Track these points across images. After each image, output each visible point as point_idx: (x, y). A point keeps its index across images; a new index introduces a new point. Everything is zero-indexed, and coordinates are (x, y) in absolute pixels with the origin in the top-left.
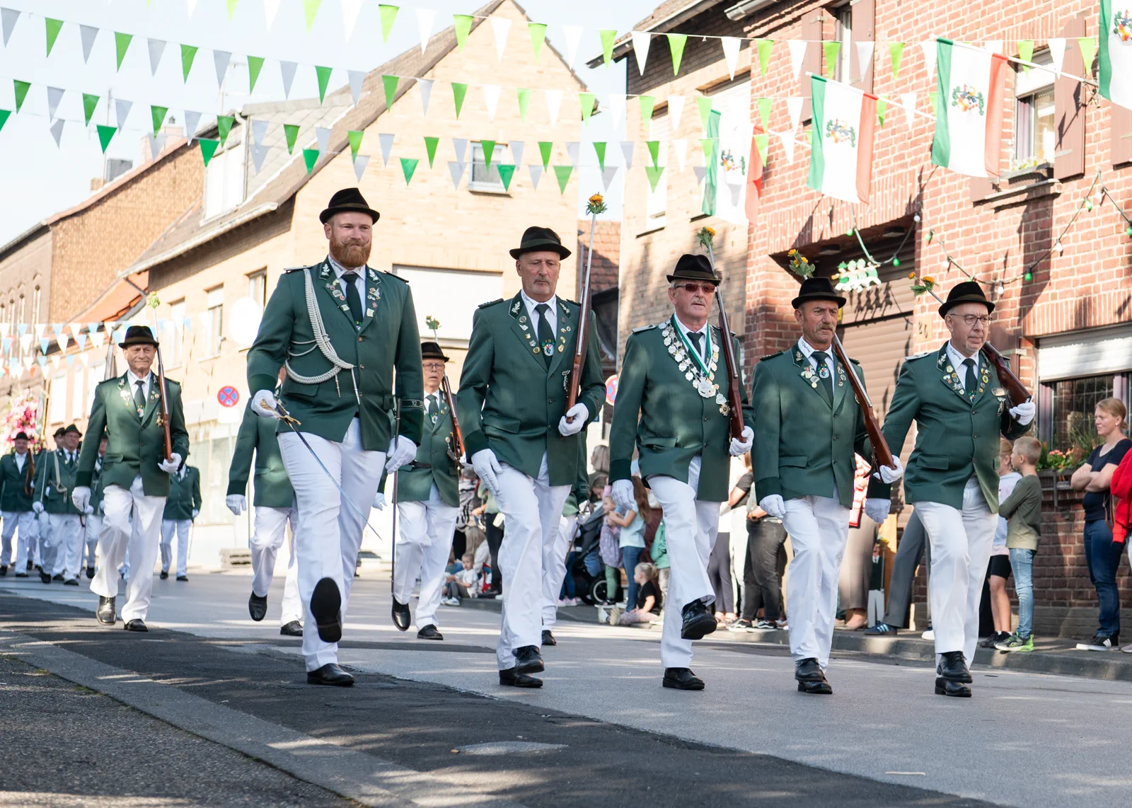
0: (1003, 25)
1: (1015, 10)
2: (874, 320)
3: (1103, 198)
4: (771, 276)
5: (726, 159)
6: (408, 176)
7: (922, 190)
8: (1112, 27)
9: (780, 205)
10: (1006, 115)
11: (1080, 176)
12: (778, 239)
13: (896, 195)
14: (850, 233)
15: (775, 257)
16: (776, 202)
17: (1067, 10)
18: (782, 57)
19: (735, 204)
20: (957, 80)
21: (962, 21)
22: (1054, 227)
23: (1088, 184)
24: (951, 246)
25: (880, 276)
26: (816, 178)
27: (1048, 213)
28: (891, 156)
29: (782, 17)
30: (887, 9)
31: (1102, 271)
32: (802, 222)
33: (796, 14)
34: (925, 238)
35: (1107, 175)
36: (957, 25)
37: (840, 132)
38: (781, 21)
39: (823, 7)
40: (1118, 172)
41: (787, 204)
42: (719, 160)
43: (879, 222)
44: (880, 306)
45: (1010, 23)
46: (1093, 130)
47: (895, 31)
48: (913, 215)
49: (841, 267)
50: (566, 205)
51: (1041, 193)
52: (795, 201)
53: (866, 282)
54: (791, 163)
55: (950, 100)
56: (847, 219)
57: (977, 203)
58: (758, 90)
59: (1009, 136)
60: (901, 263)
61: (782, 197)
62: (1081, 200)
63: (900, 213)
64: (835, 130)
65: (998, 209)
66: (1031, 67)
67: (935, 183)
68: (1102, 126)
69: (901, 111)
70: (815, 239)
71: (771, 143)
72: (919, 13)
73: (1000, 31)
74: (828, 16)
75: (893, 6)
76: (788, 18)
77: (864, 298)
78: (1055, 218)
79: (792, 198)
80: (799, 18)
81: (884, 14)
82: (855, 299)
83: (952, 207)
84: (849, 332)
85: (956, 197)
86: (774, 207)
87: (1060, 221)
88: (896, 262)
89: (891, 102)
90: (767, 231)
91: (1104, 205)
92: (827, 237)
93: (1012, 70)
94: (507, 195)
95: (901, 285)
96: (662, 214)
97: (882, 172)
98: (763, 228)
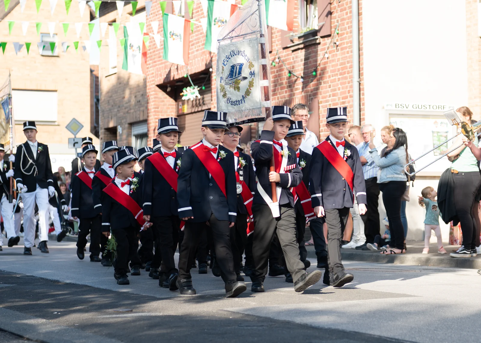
2: (198, 112)
3: (279, 61)
4: (156, 94)
5: (131, 46)
7: (212, 58)
9: (159, 64)
11: (270, 52)
12: (159, 78)
13: (203, 60)
14: (185, 76)
15: (158, 86)
16: (158, 63)
20: (216, 15)
23: (274, 55)
25: (199, 93)
26: (165, 55)
28: (200, 44)
31: (280, 91)
32: (167, 71)
34: (214, 78)
35: (280, 52)
37: (175, 36)
40: (285, 50)
41: (162, 64)
42: (128, 47)
43: (197, 71)
44: (200, 105)
46: (275, 33)
48: (209, 69)
49: (184, 90)
50: (84, 59)
52: (165, 63)
53: (194, 96)
54: (159, 47)
55: (213, 23)
56: (185, 70)
58: (149, 15)
60: (206, 88)
61: (159, 61)
62: (271, 62)
63: (203, 68)
64: (173, 35)
65: (294, 51)
68: (278, 32)
69: (201, 26)
70: (172, 79)
71: (150, 39)
77: (194, 102)
79: (163, 61)
82: (190, 103)
84: (188, 118)
86: (156, 65)
88: (203, 88)
89: (196, 23)
90: (154, 75)
91: (280, 64)
92: (177, 77)
94: (58, 56)
95: (207, 97)
96: (115, 67)
97: (197, 50)
98: (153, 73)
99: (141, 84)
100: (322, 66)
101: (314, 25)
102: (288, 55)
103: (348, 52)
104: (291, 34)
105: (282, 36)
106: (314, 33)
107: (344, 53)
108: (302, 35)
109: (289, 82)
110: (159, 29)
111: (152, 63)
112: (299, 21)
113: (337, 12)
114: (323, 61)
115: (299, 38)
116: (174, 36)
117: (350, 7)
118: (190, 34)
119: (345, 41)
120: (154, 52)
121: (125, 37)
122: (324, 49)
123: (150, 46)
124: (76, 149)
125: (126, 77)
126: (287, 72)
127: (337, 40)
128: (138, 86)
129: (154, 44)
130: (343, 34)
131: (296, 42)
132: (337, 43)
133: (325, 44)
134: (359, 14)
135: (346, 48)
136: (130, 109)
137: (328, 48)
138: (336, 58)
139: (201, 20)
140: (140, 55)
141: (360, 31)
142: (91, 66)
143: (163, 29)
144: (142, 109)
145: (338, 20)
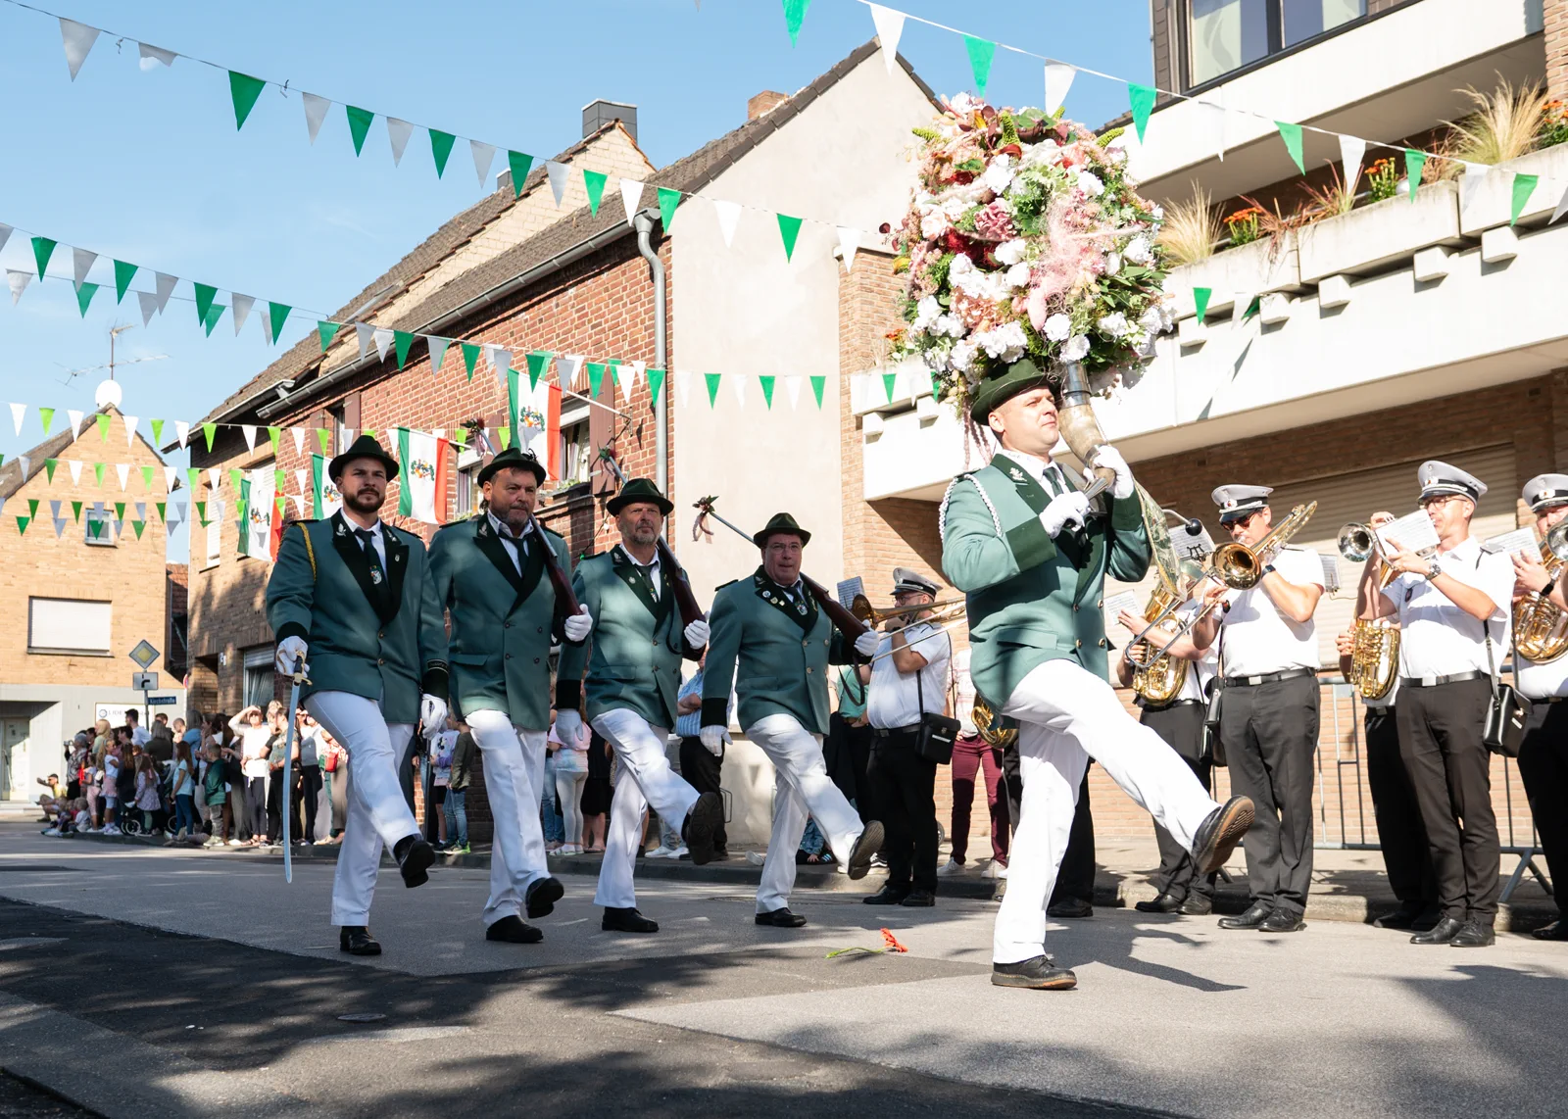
0: (447, 419)
1: (456, 409)
5: (255, 514)
6: (22, 530)
8: (520, 417)
10: (448, 482)
17: (491, 409)
18: (289, 441)
19: (262, 544)
20: (414, 455)
21: (420, 418)
29: (296, 415)
30: (369, 409)
33: (306, 413)
36: (416, 420)
37: (334, 494)
38: (296, 419)
39: (328, 408)
42: (250, 516)
45: (452, 418)
50: (155, 552)
55: (410, 470)
58: (282, 467)
59: (454, 496)
66: (466, 449)
71: (288, 504)
72: (391, 412)
73: (445, 423)
74: (328, 414)
75: (372, 408)
76: (300, 416)
80: (308, 416)
81: (366, 413)
93: (454, 451)
94: (113, 546)
96: (218, 556)
106: (586, 488)
113: (625, 453)
114: (599, 537)
115: (556, 497)
117: (654, 443)
121: (243, 497)
122: (601, 516)
124: (146, 691)
134: (668, 455)
136: (242, 626)
140: (268, 532)
141: (670, 484)
142: (167, 565)
144: (262, 624)
145: (627, 467)
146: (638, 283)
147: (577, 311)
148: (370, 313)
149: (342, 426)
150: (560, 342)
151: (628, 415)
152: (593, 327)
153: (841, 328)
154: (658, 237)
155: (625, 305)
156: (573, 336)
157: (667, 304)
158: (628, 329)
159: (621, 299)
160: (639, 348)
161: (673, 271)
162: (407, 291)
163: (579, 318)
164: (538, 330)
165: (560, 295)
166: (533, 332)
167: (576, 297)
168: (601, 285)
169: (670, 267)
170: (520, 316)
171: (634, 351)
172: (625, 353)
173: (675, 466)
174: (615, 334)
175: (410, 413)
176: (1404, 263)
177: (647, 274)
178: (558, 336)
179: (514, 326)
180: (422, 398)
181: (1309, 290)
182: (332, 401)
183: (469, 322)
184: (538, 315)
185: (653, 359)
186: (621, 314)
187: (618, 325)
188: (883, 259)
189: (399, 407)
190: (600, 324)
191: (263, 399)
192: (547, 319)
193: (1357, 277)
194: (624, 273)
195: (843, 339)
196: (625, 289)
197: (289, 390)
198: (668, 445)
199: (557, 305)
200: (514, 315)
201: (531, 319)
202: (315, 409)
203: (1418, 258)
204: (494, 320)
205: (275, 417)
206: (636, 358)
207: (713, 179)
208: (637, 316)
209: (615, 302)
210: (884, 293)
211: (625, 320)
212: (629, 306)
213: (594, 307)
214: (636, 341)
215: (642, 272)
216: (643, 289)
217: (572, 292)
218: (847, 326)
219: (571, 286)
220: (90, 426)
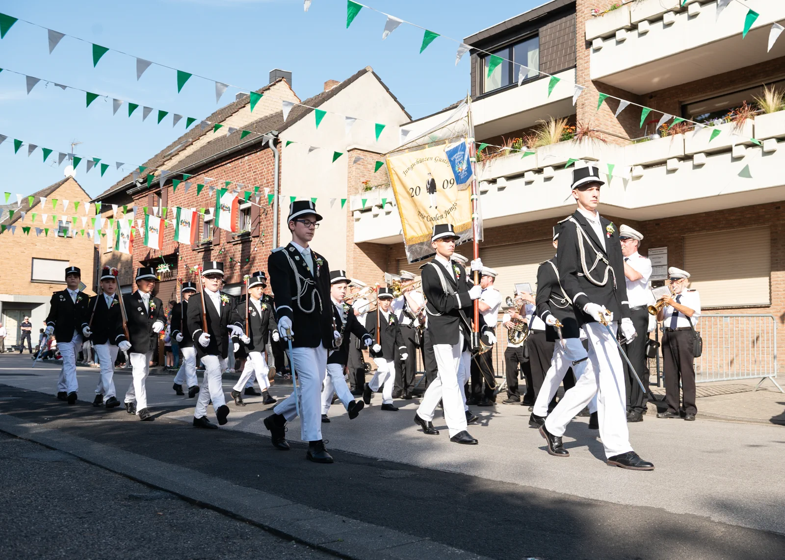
0: (201, 202)
1: (203, 198)
2: (168, 281)
3: (224, 251)
5: (123, 235)
7: (179, 245)
9: (142, 248)
11: (219, 245)
12: (141, 257)
13: (173, 246)
14: (160, 256)
15: (140, 262)
19: (125, 247)
20: (182, 218)
21: (190, 200)
22: (211, 258)
23: (220, 247)
24: (187, 261)
25: (169, 269)
26: (146, 242)
27: (210, 254)
28: (171, 236)
30: (171, 195)
32: (148, 252)
33: (147, 194)
34: (180, 259)
35: (225, 245)
36: (189, 201)
38: (143, 196)
39: (155, 193)
40: (228, 244)
41: (144, 247)
42: (121, 235)
43: (168, 254)
44: (169, 277)
45: (202, 202)
46: (222, 232)
47: (173, 201)
48: (177, 253)
49: (159, 266)
50: (90, 240)
51: (208, 249)
52: (146, 247)
53: (166, 270)
54: (142, 237)
55: (181, 223)
56: (160, 253)
57: (193, 250)
59: (202, 232)
60: (174, 266)
61: (142, 245)
62: (218, 251)
63: (173, 252)
65: (199, 252)
66: (204, 215)
67: (183, 244)
68: (225, 232)
69: (172, 224)
70: (151, 258)
72: (179, 196)
73: (200, 203)
74: (155, 195)
75: (172, 194)
76: (144, 195)
77: (166, 274)
78: (212, 255)
80: (147, 195)
81: (170, 196)
82: (163, 275)
83: (187, 251)
84: (161, 284)
85: (188, 248)
86: (140, 248)
87: (214, 256)
88: (172, 265)
89: (169, 222)
91: (224, 253)
92: (154, 257)
94: (71, 237)
95: (175, 271)
96: (111, 248)
97: (169, 240)
98: (137, 254)
99: (129, 260)
100: (252, 256)
101: (249, 228)
102: (230, 247)
103: (270, 248)
104: (233, 234)
105: (226, 234)
106: (248, 234)
107: (267, 248)
108: (240, 234)
109: (231, 265)
110: (143, 224)
111: (137, 246)
112: (239, 225)
113: (264, 222)
114: (253, 253)
115: (238, 236)
116: (153, 230)
117: (273, 219)
118: (165, 229)
119: (268, 240)
120: (139, 239)
121: (118, 228)
122: (255, 245)
123: (136, 235)
125: (119, 254)
126: (229, 258)
127: (263, 240)
128: (127, 261)
129: (139, 234)
130: (268, 236)
131: (236, 239)
132: (263, 242)
133: (255, 242)
134: (278, 224)
135: (268, 245)
137: (257, 245)
138: (262, 251)
139: (173, 220)
140: (128, 241)
142: (95, 245)
143: (145, 224)
144: (129, 277)
145: (264, 227)
146: (270, 157)
147: (248, 166)
148: (176, 153)
149: (161, 200)
150: (242, 177)
151: (265, 208)
152: (254, 172)
153: (348, 177)
154: (276, 142)
155: (265, 165)
156: (246, 175)
157: (279, 167)
158: (266, 174)
159: (264, 163)
160: (269, 182)
161: (282, 154)
162: (192, 144)
163: (249, 168)
164: (234, 171)
165: (242, 159)
166: (233, 172)
167: (248, 160)
168: (257, 157)
169: (281, 153)
170: (228, 165)
171: (267, 183)
172: (265, 184)
173: (280, 228)
174: (261, 176)
175: (186, 198)
176: (521, 175)
177: (273, 154)
178: (241, 174)
179: (226, 168)
180: (191, 192)
181: (494, 181)
182: (157, 190)
183: (209, 165)
184: (234, 165)
185: (273, 187)
186: (263, 169)
187: (262, 173)
188: (365, 152)
189: (182, 195)
190: (256, 172)
191: (130, 186)
192: (238, 167)
193: (510, 178)
194: (265, 153)
195: (349, 182)
196: (265, 159)
197: (141, 183)
198: (278, 220)
199: (241, 163)
200: (226, 164)
201: (232, 166)
202: (150, 192)
203: (525, 173)
204: (218, 165)
205: (134, 194)
206: (268, 186)
207: (299, 120)
208: (269, 170)
209: (262, 164)
210: (365, 165)
211: (265, 172)
212: (266, 166)
213: (254, 165)
214: (268, 179)
215: (271, 154)
216: (271, 160)
217: (246, 158)
218: (350, 177)
219: (247, 156)
220: (61, 185)
